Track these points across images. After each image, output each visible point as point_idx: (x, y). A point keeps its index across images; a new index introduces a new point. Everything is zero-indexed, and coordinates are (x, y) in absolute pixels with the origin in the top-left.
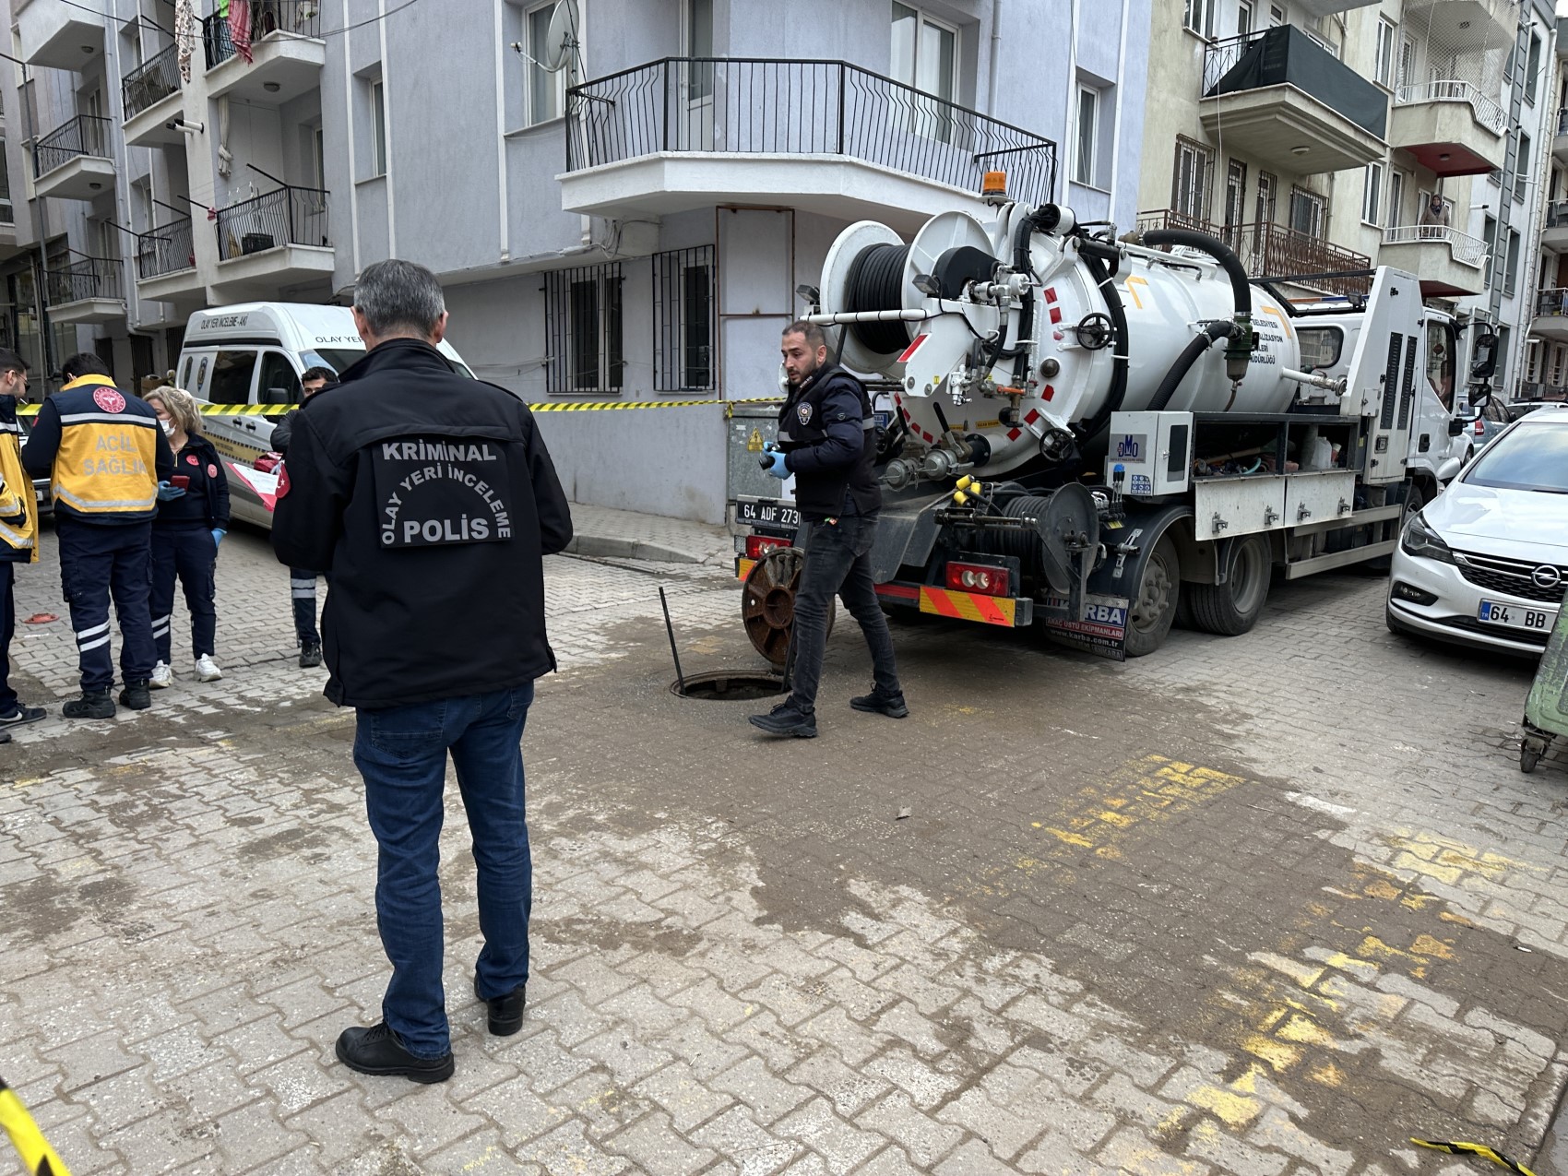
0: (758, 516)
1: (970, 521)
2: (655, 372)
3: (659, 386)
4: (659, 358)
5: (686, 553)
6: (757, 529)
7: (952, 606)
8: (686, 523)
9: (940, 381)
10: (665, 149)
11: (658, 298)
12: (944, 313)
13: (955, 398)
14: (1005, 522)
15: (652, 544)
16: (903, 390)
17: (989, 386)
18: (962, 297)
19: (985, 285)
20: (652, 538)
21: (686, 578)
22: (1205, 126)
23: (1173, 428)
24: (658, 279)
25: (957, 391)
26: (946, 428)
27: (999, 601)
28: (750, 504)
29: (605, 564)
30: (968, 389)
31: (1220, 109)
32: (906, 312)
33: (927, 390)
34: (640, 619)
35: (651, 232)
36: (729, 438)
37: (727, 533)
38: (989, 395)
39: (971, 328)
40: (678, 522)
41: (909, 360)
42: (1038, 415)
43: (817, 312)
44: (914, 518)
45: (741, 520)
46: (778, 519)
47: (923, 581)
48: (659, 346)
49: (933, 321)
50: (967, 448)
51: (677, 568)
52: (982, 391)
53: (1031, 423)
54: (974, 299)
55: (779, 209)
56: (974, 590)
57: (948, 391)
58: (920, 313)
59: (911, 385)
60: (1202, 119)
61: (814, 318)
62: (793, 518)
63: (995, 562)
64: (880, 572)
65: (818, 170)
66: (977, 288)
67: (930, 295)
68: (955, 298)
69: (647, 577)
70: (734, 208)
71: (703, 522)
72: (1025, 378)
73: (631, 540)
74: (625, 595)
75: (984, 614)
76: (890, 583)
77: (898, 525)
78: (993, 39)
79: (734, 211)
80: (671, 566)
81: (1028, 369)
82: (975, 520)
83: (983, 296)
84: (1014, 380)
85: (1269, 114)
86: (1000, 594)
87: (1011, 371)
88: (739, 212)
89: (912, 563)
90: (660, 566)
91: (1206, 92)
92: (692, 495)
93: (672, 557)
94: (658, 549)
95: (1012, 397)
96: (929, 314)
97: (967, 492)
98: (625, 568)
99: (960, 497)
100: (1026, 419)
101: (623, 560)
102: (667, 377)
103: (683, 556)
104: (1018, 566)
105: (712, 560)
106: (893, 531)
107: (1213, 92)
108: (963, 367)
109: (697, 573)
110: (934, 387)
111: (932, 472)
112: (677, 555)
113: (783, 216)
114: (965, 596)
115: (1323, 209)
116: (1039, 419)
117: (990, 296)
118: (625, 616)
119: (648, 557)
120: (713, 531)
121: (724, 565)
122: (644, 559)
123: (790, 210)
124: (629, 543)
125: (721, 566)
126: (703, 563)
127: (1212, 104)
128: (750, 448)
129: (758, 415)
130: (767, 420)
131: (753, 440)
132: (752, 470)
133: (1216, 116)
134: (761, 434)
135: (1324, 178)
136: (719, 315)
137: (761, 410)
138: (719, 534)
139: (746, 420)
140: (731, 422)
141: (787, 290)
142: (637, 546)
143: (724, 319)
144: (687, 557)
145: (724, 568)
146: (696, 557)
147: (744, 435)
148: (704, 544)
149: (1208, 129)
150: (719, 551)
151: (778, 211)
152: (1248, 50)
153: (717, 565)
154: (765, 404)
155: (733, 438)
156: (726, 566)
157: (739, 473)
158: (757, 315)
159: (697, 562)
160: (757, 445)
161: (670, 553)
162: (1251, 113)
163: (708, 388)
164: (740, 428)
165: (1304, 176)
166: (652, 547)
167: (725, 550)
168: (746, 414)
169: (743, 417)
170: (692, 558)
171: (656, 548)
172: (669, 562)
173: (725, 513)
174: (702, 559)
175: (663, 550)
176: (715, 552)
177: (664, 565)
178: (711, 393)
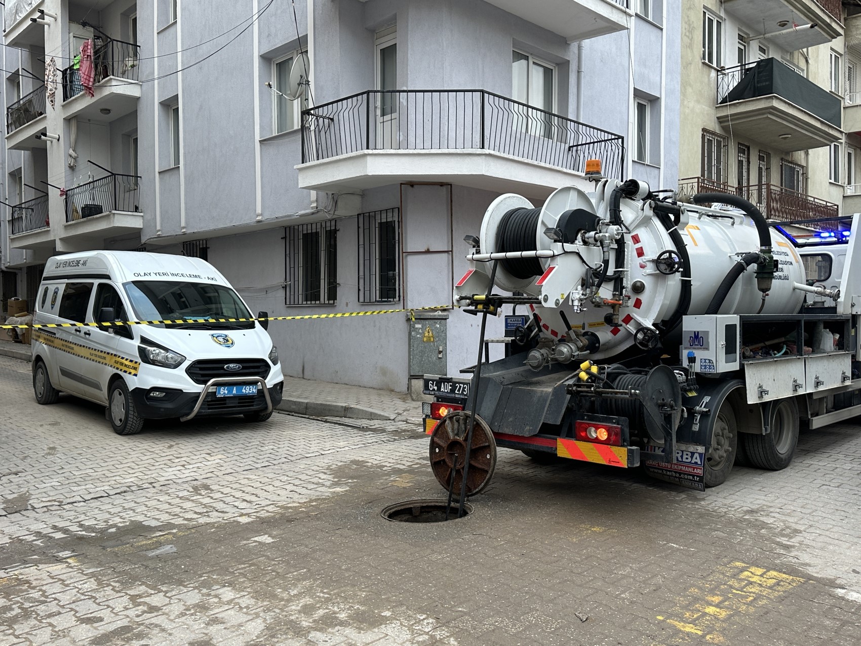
0: (439, 389)
1: (592, 392)
2: (359, 290)
3: (361, 299)
4: (362, 281)
6: (438, 398)
7: (582, 453)
8: (380, 392)
9: (565, 297)
10: (368, 148)
11: (361, 242)
12: (566, 253)
13: (576, 308)
14: (616, 393)
15: (358, 407)
16: (540, 303)
17: (598, 300)
18: (577, 242)
19: (592, 233)
20: (358, 403)
21: (383, 431)
22: (720, 122)
23: (726, 326)
24: (361, 230)
25: (576, 303)
26: (569, 327)
27: (615, 449)
28: (433, 381)
29: (326, 422)
30: (584, 301)
31: (730, 111)
32: (540, 252)
33: (557, 303)
34: (354, 462)
35: (357, 200)
36: (410, 334)
37: (410, 398)
38: (598, 305)
39: (584, 262)
40: (375, 391)
41: (544, 283)
42: (632, 318)
43: (478, 252)
44: (550, 390)
45: (428, 392)
46: (453, 391)
47: (559, 434)
48: (361, 273)
49: (558, 258)
50: (585, 341)
51: (376, 424)
52: (593, 303)
53: (627, 324)
54: (585, 243)
55: (442, 184)
56: (596, 441)
57: (570, 303)
58: (550, 253)
59: (546, 300)
60: (718, 118)
61: (476, 256)
62: (463, 390)
63: (610, 420)
64: (528, 428)
65: (468, 160)
66: (587, 235)
67: (555, 241)
68: (573, 242)
69: (355, 431)
70: (412, 184)
71: (392, 391)
72: (621, 294)
73: (344, 405)
74: (342, 444)
75: (605, 459)
76: (536, 436)
77: (539, 394)
78: (578, 72)
79: (412, 186)
80: (372, 423)
81: (623, 288)
82: (596, 392)
83: (591, 241)
84: (614, 295)
85: (763, 114)
86: (615, 444)
87: (612, 290)
88: (415, 186)
89: (550, 422)
90: (364, 423)
91: (719, 101)
92: (384, 372)
93: (372, 416)
94: (363, 411)
95: (613, 306)
96: (556, 253)
97: (588, 371)
98: (340, 424)
99: (583, 376)
100: (623, 321)
101: (338, 419)
102: (367, 293)
103: (380, 415)
104: (627, 423)
105: (400, 418)
106: (535, 399)
107: (724, 101)
108: (580, 287)
109: (390, 427)
110: (561, 301)
111: (561, 358)
112: (375, 414)
113: (444, 188)
114: (590, 445)
115: (803, 174)
116: (632, 321)
117: (596, 240)
118: (343, 460)
119: (355, 416)
120: (400, 397)
121: (408, 421)
122: (353, 418)
123: (449, 184)
124: (342, 407)
125: (406, 421)
126: (393, 420)
127: (724, 108)
128: (425, 339)
129: (429, 317)
130: (436, 321)
131: (427, 334)
132: (426, 355)
133: (727, 116)
134: (432, 330)
135: (802, 154)
136: (403, 253)
137: (431, 314)
138: (404, 399)
139: (422, 321)
140: (412, 323)
141: (448, 235)
142: (348, 408)
143: (406, 256)
144: (383, 416)
145: (409, 423)
146: (387, 415)
147: (420, 331)
148: (393, 407)
149: (722, 125)
150: (404, 411)
151: (441, 186)
152: (746, 74)
153: (403, 421)
154: (435, 310)
155: (413, 333)
156: (410, 422)
157: (417, 357)
158: (428, 252)
159: (390, 420)
160: (429, 337)
161: (371, 413)
162: (760, 112)
163: (395, 300)
164: (418, 326)
165: (788, 152)
166: (358, 409)
167: (409, 410)
168: (421, 317)
169: (420, 319)
170: (386, 417)
171: (361, 410)
172: (371, 419)
173: (408, 384)
174: (394, 417)
175: (366, 411)
176: (401, 413)
177: (367, 422)
178: (396, 303)
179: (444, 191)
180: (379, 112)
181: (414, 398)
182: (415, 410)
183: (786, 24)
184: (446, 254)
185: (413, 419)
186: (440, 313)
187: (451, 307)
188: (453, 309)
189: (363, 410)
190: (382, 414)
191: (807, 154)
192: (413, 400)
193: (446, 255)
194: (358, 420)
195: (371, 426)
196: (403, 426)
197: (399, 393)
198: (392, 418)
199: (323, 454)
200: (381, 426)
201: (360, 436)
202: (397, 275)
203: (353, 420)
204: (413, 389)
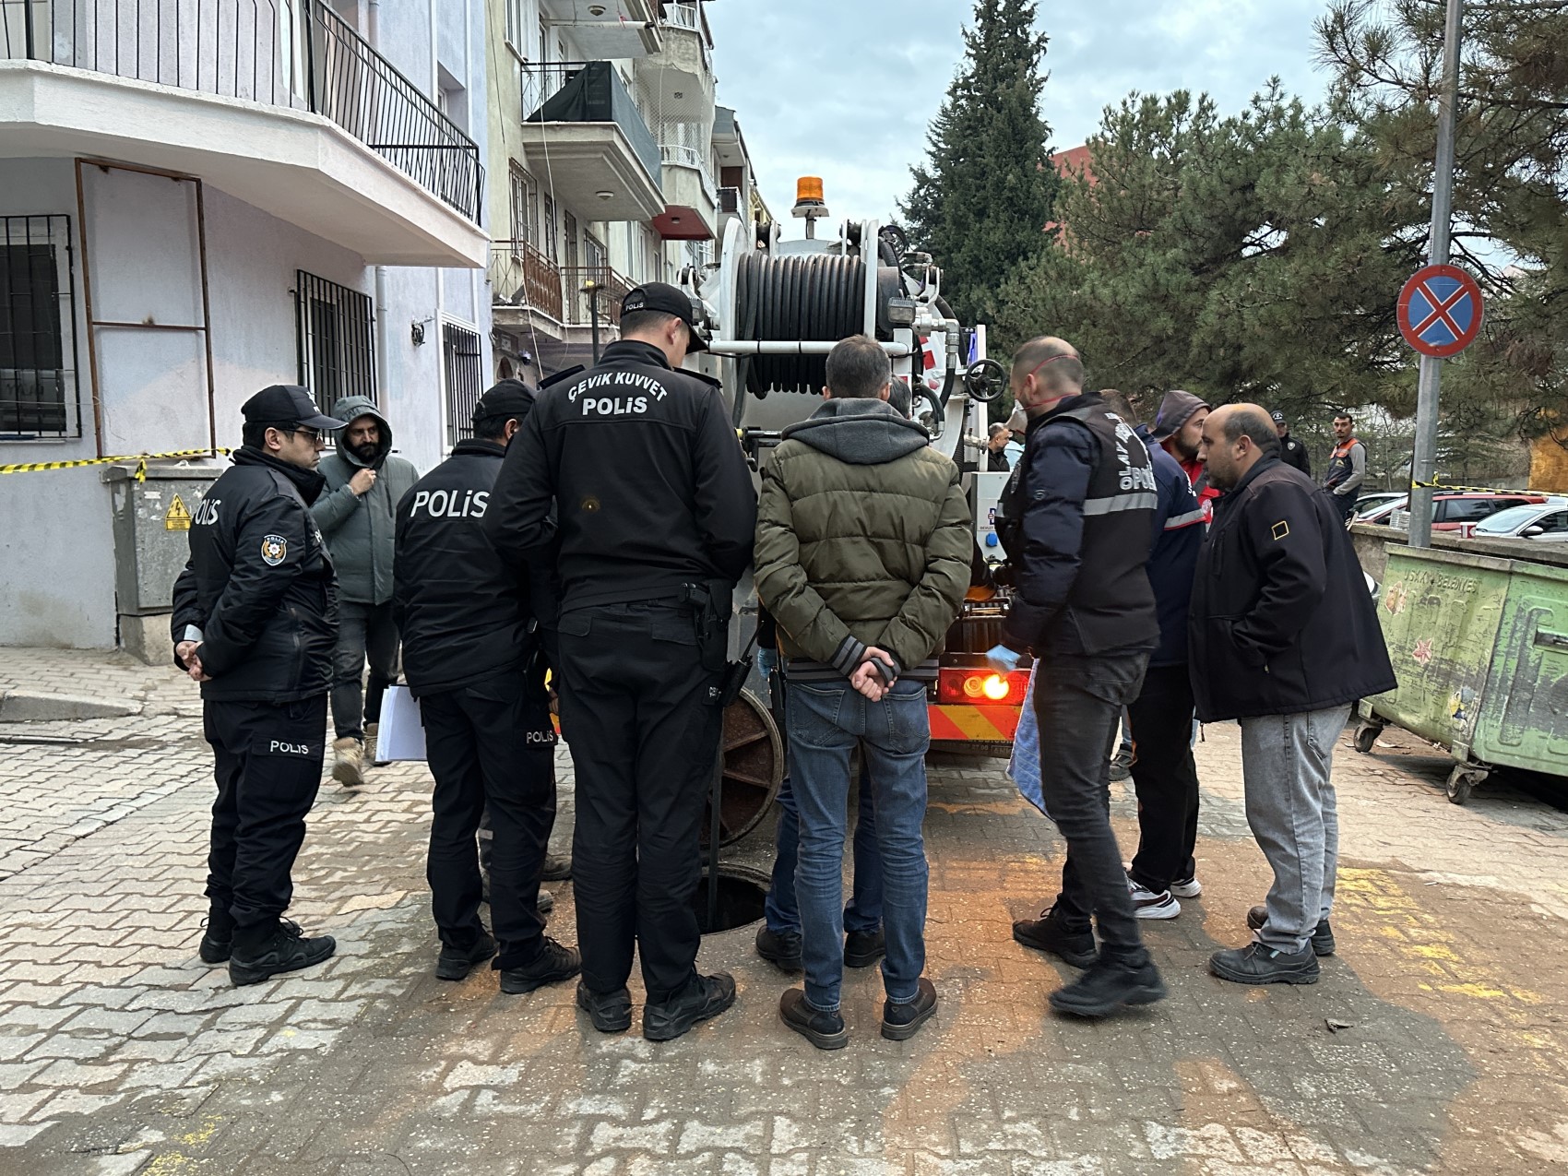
5: (96, 701)
7: (954, 727)
8: (40, 653)
10: (30, 56)
22: (527, 153)
31: (547, 138)
37: (134, 660)
55: (177, 177)
56: (984, 701)
60: (525, 145)
65: (283, 132)
70: (105, 166)
71: (66, 647)
75: (1003, 731)
79: (105, 168)
80: (94, 727)
85: (596, 152)
88: (112, 170)
90: (64, 730)
91: (526, 117)
93: (79, 712)
103: (101, 707)
105: (152, 707)
107: (535, 117)
112: (87, 707)
113: (183, 186)
115: (603, 259)
119: (27, 716)
120: (105, 658)
121: (181, 712)
122: (21, 722)
123: (194, 180)
125: (176, 713)
126: (139, 714)
127: (535, 131)
128: (170, 525)
129: (179, 475)
130: (194, 483)
131: (174, 514)
132: (175, 560)
133: (542, 145)
134: (186, 505)
135: (600, 225)
136: (90, 322)
137: (170, 467)
138: (119, 663)
139: (161, 483)
140: (136, 488)
141: (195, 293)
142: (1, 701)
143: (99, 332)
144: (111, 708)
145: (185, 716)
146: (121, 706)
147: (158, 506)
148: (113, 684)
149: (530, 157)
150: (147, 689)
151: (176, 179)
152: (567, 80)
153: (168, 714)
154: (176, 459)
155: (140, 512)
157: (154, 565)
158: (150, 326)
159: (130, 715)
160: (180, 520)
161: (75, 706)
162: (577, 148)
163: (63, 434)
164: (151, 495)
165: (590, 222)
166: (33, 699)
167: (155, 689)
168: (160, 475)
169: (154, 479)
170: (119, 709)
171: (41, 700)
172: (76, 720)
173: (117, 629)
174: (136, 707)
175: (58, 701)
176: (142, 694)
177: (75, 726)
178: (73, 443)
179: (183, 192)
181: (151, 658)
182: (168, 687)
183: (601, 13)
184: (193, 335)
186: (188, 467)
187: (209, 453)
188: (214, 455)
189: (48, 701)
190: (106, 703)
191: (606, 228)
192: (147, 663)
194: (45, 726)
195: (105, 735)
196: (180, 724)
197: (92, 653)
198: (135, 711)
199: (112, 823)
200: (130, 732)
201: (124, 762)
202: (69, 376)
203: (29, 727)
204: (147, 639)
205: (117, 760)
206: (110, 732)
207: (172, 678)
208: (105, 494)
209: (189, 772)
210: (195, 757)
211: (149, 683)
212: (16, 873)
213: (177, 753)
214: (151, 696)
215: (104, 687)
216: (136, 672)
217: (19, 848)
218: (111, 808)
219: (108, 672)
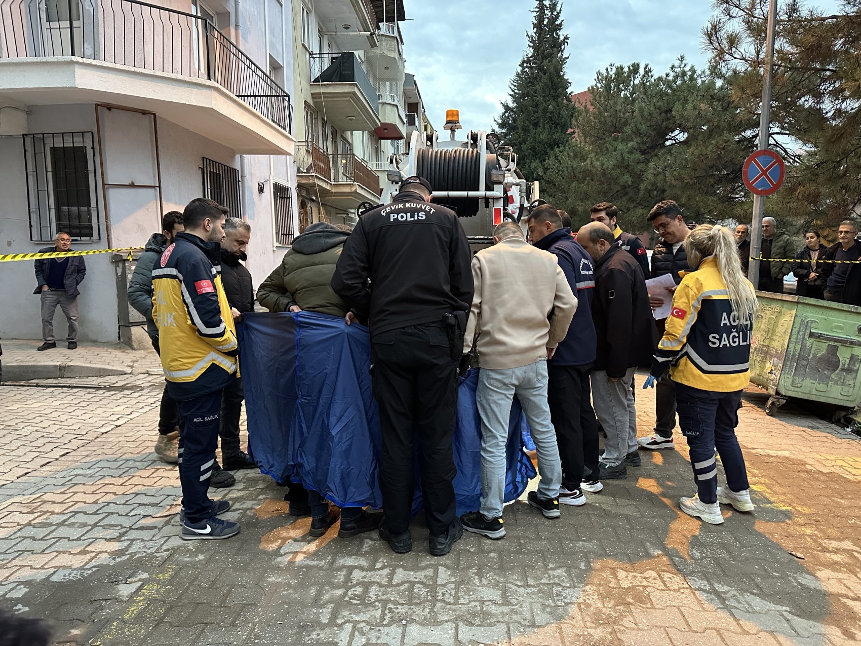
2: (31, 226)
3: (37, 238)
5: (110, 367)
10: (73, 54)
11: (30, 169)
22: (313, 98)
24: (29, 155)
29: (38, 386)
31: (323, 90)
35: (21, 117)
36: (124, 277)
37: (127, 347)
55: (144, 113)
60: (312, 94)
65: (195, 90)
70: (109, 107)
71: (95, 341)
73: (58, 364)
78: (236, 26)
79: (110, 109)
80: (109, 380)
85: (346, 97)
88: (112, 110)
90: (95, 381)
91: (312, 80)
102: (46, 230)
103: (112, 370)
105: (137, 371)
107: (316, 80)
112: (105, 370)
113: (147, 116)
115: (350, 150)
119: (77, 375)
120: (114, 347)
121: (150, 373)
122: (74, 378)
123: (152, 114)
124: (56, 366)
125: (148, 373)
126: (130, 373)
127: (317, 87)
133: (320, 94)
135: (349, 133)
136: (104, 184)
138: (120, 348)
140: (127, 264)
141: (154, 169)
142: (64, 367)
143: (108, 188)
144: (117, 371)
145: (152, 375)
146: (121, 369)
148: (117, 359)
149: (315, 100)
150: (133, 362)
151: (144, 114)
152: (332, 62)
153: (144, 373)
156: (153, 373)
158: (132, 185)
159: (126, 374)
161: (100, 370)
162: (336, 95)
163: (92, 238)
165: (344, 132)
166: (80, 366)
167: (137, 361)
170: (120, 371)
171: (84, 367)
172: (100, 376)
173: (119, 332)
174: (129, 370)
175: (91, 367)
176: (131, 364)
177: (100, 380)
178: (97, 242)
179: (147, 121)
180: (44, 16)
181: (135, 347)
182: (144, 360)
183: (348, 28)
184: (153, 189)
185: (155, 370)
189: (87, 367)
190: (114, 368)
191: (352, 134)
192: (133, 349)
193: (151, 191)
194: (85, 379)
195: (114, 384)
196: (150, 378)
197: (108, 344)
198: (129, 372)
199: (119, 426)
200: (126, 382)
201: (124, 397)
202: (94, 210)
203: (78, 380)
204: (133, 337)
205: (121, 396)
206: (117, 382)
207: (146, 356)
208: (112, 267)
209: (155, 402)
210: (157, 394)
211: (135, 359)
212: (74, 450)
213: (149, 392)
214: (136, 365)
215: (113, 361)
216: (128, 353)
217: (75, 438)
218: (118, 419)
219: (115, 353)
